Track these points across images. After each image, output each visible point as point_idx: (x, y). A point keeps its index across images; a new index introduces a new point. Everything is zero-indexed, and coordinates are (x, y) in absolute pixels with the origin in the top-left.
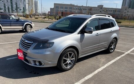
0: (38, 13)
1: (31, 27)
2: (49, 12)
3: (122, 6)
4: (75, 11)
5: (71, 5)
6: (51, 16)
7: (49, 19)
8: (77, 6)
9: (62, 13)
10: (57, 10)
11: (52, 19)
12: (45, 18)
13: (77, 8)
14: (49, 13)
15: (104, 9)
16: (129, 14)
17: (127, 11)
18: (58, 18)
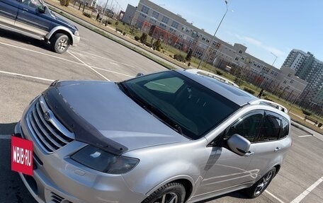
0: (94, 3)
1: (70, 41)
2: (122, 12)
3: (284, 65)
4: (182, 34)
5: (178, 18)
6: (124, 24)
7: (117, 30)
8: (190, 25)
9: (153, 27)
10: (143, 15)
11: (124, 34)
12: (109, 23)
13: (189, 30)
14: (122, 14)
15: (245, 57)
16: (292, 87)
17: (290, 81)
18: (140, 35)
